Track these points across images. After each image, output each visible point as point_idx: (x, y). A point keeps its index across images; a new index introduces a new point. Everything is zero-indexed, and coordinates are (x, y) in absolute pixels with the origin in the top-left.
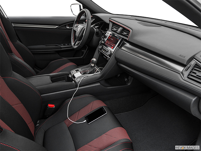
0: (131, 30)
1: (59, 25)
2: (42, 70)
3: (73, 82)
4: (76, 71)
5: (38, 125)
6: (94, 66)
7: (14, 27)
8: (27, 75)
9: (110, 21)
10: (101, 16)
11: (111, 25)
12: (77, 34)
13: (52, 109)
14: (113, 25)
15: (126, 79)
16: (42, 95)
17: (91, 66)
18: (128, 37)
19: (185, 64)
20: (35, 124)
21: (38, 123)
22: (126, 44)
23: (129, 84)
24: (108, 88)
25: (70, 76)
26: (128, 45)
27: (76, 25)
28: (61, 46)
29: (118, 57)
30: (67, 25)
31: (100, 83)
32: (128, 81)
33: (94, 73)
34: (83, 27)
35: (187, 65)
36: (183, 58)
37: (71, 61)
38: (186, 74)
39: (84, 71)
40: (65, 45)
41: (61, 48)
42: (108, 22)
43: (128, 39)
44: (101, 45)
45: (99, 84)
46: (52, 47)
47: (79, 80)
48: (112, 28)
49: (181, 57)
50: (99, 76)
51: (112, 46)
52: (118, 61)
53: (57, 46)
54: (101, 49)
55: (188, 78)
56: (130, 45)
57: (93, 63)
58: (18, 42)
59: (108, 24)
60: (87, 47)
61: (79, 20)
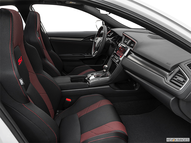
0: (136, 42)
1: (84, 38)
2: (68, 73)
3: (88, 83)
4: (91, 75)
5: (58, 114)
6: (106, 71)
7: (50, 39)
8: (54, 75)
9: (123, 34)
10: (116, 31)
11: (124, 38)
12: (96, 45)
13: (68, 102)
14: (125, 38)
15: (134, 85)
16: (62, 91)
17: (104, 71)
18: (133, 48)
19: (169, 70)
20: (55, 113)
21: (58, 113)
22: (132, 54)
23: (137, 89)
24: (117, 91)
25: (86, 79)
26: (133, 54)
27: (97, 38)
28: (85, 55)
29: (124, 64)
30: (91, 38)
31: (110, 85)
32: (136, 86)
33: (105, 77)
34: (101, 39)
35: (171, 71)
36: (168, 65)
37: (92, 68)
38: (170, 78)
39: (97, 75)
40: (88, 54)
41: (85, 57)
42: (121, 35)
43: (133, 50)
44: (113, 54)
45: (108, 87)
46: (78, 55)
47: (92, 81)
48: (124, 41)
49: (167, 65)
50: (109, 79)
51: (121, 55)
52: (124, 68)
53: (82, 55)
54: (113, 58)
55: (171, 81)
56: (135, 54)
57: (105, 69)
58: (52, 51)
59: (122, 37)
60: (107, 57)
61: (99, 34)
